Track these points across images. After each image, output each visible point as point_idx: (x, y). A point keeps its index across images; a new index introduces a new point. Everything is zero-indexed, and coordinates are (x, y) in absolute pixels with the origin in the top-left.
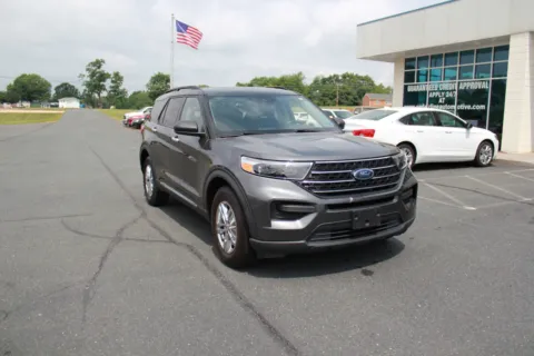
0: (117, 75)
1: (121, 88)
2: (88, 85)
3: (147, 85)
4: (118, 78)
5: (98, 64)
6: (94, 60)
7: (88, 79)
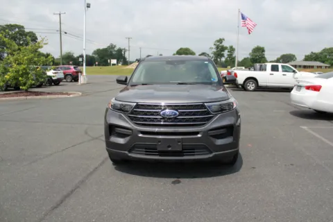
0: (231, 47)
1: (234, 55)
2: (215, 53)
3: (250, 54)
4: (232, 50)
5: (221, 41)
6: (218, 39)
7: (215, 50)
